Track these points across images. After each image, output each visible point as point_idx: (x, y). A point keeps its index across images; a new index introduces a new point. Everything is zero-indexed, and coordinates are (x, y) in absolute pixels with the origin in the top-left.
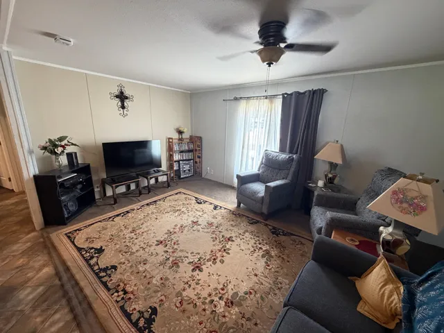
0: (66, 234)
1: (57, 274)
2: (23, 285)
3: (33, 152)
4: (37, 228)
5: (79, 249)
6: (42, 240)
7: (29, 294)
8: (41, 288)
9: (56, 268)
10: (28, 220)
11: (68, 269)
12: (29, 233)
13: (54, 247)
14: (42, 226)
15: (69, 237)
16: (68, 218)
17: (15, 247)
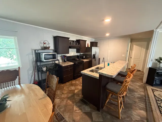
0: (152, 89)
1: (145, 96)
2: (137, 92)
3: (152, 60)
4: (144, 82)
5: (155, 96)
6: (144, 86)
7: (137, 95)
8: (140, 96)
9: (145, 94)
10: (141, 79)
11: (149, 97)
12: (141, 82)
13: (147, 90)
14: (145, 83)
15: (152, 90)
16: (154, 85)
17: (137, 84)
